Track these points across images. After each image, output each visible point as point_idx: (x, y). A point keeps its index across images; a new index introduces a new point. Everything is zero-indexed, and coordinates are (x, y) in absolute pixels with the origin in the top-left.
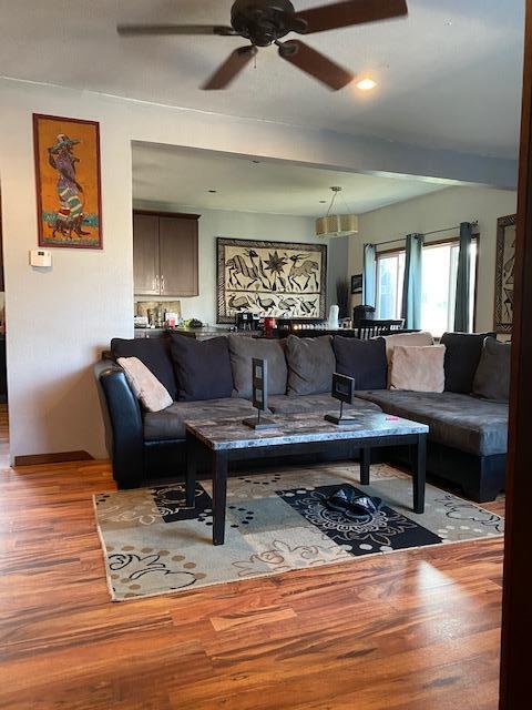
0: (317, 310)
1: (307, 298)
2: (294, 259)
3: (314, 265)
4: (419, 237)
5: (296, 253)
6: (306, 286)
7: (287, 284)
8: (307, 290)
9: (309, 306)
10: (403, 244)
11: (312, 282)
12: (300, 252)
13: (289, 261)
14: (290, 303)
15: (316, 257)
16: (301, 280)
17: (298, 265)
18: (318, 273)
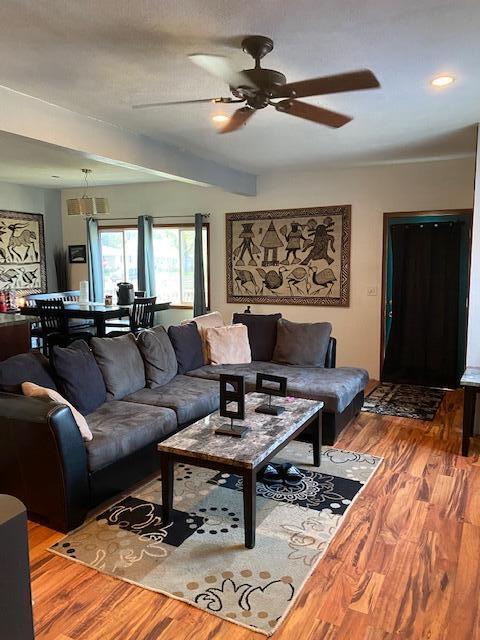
0: (38, 280)
1: (28, 269)
2: (12, 228)
3: (32, 234)
4: (149, 219)
5: (14, 222)
6: (27, 255)
7: (7, 255)
8: (28, 260)
9: (31, 277)
10: (136, 222)
11: (31, 253)
12: (18, 221)
13: (7, 230)
14: (12, 274)
15: (34, 226)
16: (21, 250)
17: (17, 233)
18: (36, 242)
